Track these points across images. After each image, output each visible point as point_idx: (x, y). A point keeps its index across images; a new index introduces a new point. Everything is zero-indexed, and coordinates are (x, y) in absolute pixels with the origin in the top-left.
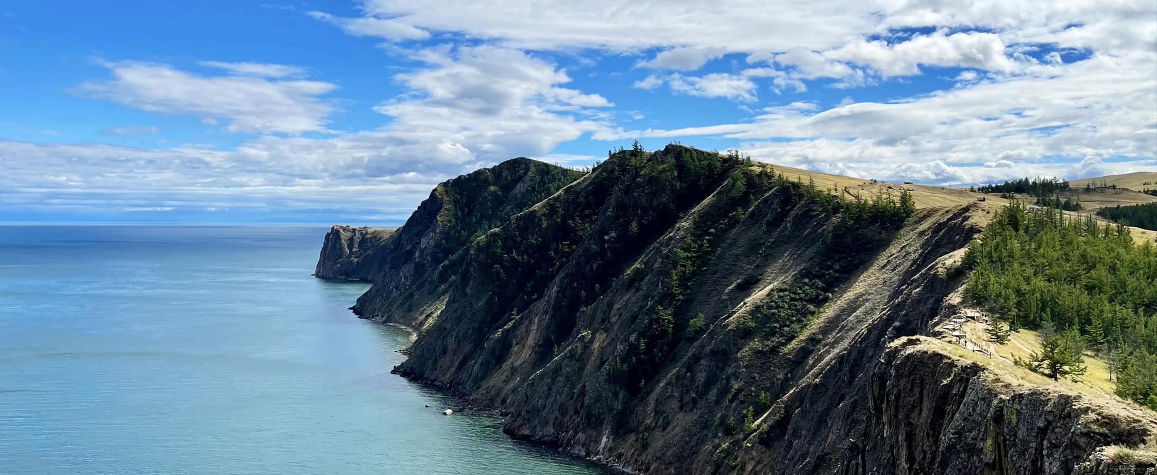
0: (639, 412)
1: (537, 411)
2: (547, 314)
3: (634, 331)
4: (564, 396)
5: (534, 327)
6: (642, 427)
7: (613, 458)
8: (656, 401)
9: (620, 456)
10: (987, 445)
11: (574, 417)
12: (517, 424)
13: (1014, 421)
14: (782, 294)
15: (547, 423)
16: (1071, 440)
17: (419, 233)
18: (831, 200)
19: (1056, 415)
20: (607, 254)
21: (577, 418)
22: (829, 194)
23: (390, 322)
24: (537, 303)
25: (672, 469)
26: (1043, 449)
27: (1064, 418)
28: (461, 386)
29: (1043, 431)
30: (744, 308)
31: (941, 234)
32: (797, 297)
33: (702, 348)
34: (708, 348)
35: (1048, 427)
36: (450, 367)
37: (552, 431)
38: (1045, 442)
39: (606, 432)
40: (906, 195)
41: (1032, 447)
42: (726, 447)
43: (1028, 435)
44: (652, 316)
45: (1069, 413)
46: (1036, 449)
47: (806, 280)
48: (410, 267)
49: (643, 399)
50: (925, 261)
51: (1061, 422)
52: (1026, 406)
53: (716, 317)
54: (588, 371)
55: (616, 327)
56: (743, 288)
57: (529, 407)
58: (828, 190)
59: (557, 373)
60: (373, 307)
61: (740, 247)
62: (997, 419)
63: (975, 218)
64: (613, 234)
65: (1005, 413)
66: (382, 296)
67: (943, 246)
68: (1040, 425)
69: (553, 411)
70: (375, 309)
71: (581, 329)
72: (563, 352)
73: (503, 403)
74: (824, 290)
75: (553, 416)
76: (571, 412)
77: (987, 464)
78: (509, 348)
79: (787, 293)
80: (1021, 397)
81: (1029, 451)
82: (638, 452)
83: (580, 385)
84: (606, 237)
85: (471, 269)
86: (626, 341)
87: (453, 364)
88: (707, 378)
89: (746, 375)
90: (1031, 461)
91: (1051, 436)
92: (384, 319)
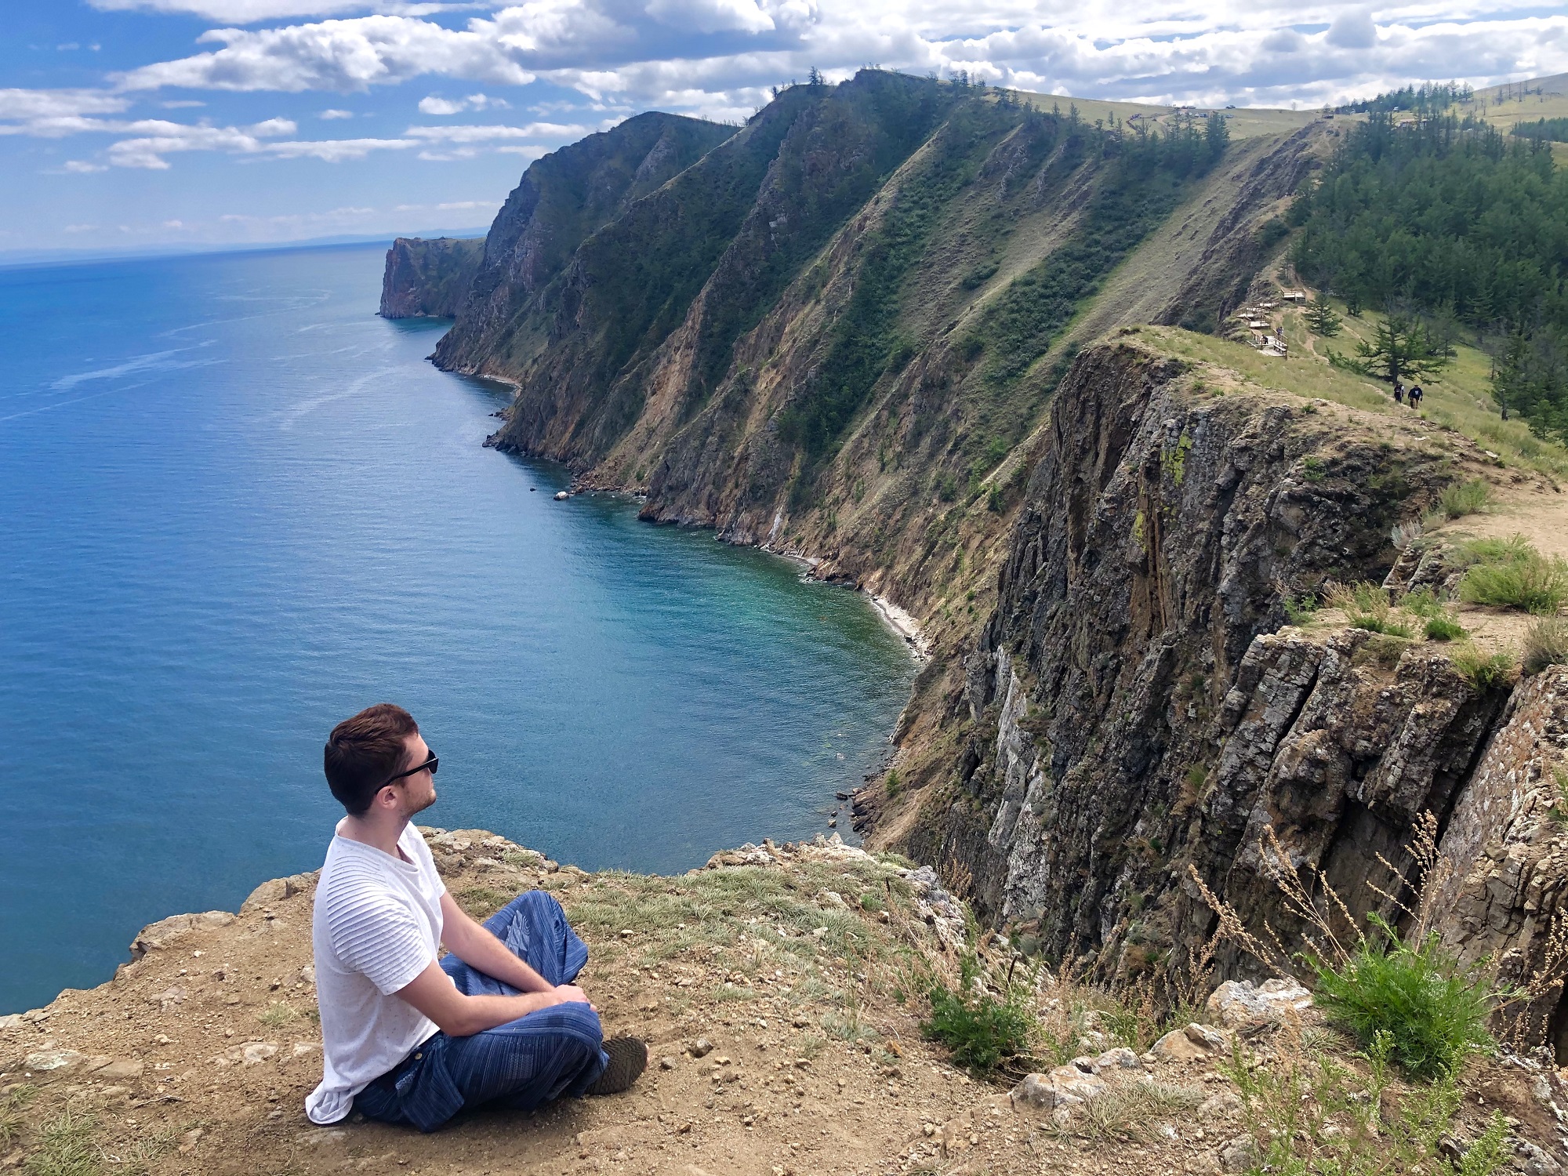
0: (824, 478)
1: (681, 487)
2: (692, 347)
3: (814, 362)
4: (718, 463)
5: (676, 367)
6: (829, 500)
7: (790, 544)
8: (848, 460)
9: (799, 541)
10: (1136, 526)
11: (735, 492)
12: (656, 506)
13: (1179, 474)
14: (1027, 289)
15: (698, 503)
16: (1268, 514)
17: (511, 242)
18: (1102, 138)
19: (1255, 457)
20: (773, 250)
21: (738, 493)
22: (1099, 129)
23: (485, 373)
24: (677, 331)
25: (869, 554)
26: (1222, 534)
27: (1270, 463)
28: (579, 459)
29: (1226, 494)
30: (971, 315)
31: (1262, 176)
32: (1048, 292)
33: (911, 379)
34: (919, 379)
35: (1236, 483)
36: (563, 433)
37: (707, 512)
38: (1226, 519)
39: (780, 509)
40: (1216, 121)
41: (1201, 531)
42: (942, 517)
43: (1201, 503)
44: (840, 338)
45: (1281, 449)
46: (1210, 535)
47: (1063, 265)
48: (503, 292)
49: (829, 460)
50: (1235, 220)
51: (1264, 471)
52: (1203, 440)
53: (932, 333)
54: (751, 427)
55: (788, 359)
56: (972, 286)
57: (672, 482)
58: (1099, 122)
59: (707, 431)
60: (458, 354)
61: (967, 223)
62: (1152, 471)
63: (1316, 147)
64: (783, 219)
65: (1163, 458)
66: (470, 337)
67: (1264, 196)
68: (1220, 480)
69: (705, 485)
70: (461, 357)
71: (740, 366)
72: (715, 401)
73: (639, 478)
74: (1089, 278)
75: (706, 492)
76: (730, 485)
77: (1132, 565)
78: (643, 400)
79: (1034, 287)
80: (1194, 418)
81: (1197, 538)
82: (823, 533)
83: (741, 446)
84: (772, 224)
85: (580, 287)
86: (803, 378)
87: (566, 428)
88: (918, 423)
89: (972, 414)
90: (1197, 562)
91: (1238, 503)
92: (475, 370)
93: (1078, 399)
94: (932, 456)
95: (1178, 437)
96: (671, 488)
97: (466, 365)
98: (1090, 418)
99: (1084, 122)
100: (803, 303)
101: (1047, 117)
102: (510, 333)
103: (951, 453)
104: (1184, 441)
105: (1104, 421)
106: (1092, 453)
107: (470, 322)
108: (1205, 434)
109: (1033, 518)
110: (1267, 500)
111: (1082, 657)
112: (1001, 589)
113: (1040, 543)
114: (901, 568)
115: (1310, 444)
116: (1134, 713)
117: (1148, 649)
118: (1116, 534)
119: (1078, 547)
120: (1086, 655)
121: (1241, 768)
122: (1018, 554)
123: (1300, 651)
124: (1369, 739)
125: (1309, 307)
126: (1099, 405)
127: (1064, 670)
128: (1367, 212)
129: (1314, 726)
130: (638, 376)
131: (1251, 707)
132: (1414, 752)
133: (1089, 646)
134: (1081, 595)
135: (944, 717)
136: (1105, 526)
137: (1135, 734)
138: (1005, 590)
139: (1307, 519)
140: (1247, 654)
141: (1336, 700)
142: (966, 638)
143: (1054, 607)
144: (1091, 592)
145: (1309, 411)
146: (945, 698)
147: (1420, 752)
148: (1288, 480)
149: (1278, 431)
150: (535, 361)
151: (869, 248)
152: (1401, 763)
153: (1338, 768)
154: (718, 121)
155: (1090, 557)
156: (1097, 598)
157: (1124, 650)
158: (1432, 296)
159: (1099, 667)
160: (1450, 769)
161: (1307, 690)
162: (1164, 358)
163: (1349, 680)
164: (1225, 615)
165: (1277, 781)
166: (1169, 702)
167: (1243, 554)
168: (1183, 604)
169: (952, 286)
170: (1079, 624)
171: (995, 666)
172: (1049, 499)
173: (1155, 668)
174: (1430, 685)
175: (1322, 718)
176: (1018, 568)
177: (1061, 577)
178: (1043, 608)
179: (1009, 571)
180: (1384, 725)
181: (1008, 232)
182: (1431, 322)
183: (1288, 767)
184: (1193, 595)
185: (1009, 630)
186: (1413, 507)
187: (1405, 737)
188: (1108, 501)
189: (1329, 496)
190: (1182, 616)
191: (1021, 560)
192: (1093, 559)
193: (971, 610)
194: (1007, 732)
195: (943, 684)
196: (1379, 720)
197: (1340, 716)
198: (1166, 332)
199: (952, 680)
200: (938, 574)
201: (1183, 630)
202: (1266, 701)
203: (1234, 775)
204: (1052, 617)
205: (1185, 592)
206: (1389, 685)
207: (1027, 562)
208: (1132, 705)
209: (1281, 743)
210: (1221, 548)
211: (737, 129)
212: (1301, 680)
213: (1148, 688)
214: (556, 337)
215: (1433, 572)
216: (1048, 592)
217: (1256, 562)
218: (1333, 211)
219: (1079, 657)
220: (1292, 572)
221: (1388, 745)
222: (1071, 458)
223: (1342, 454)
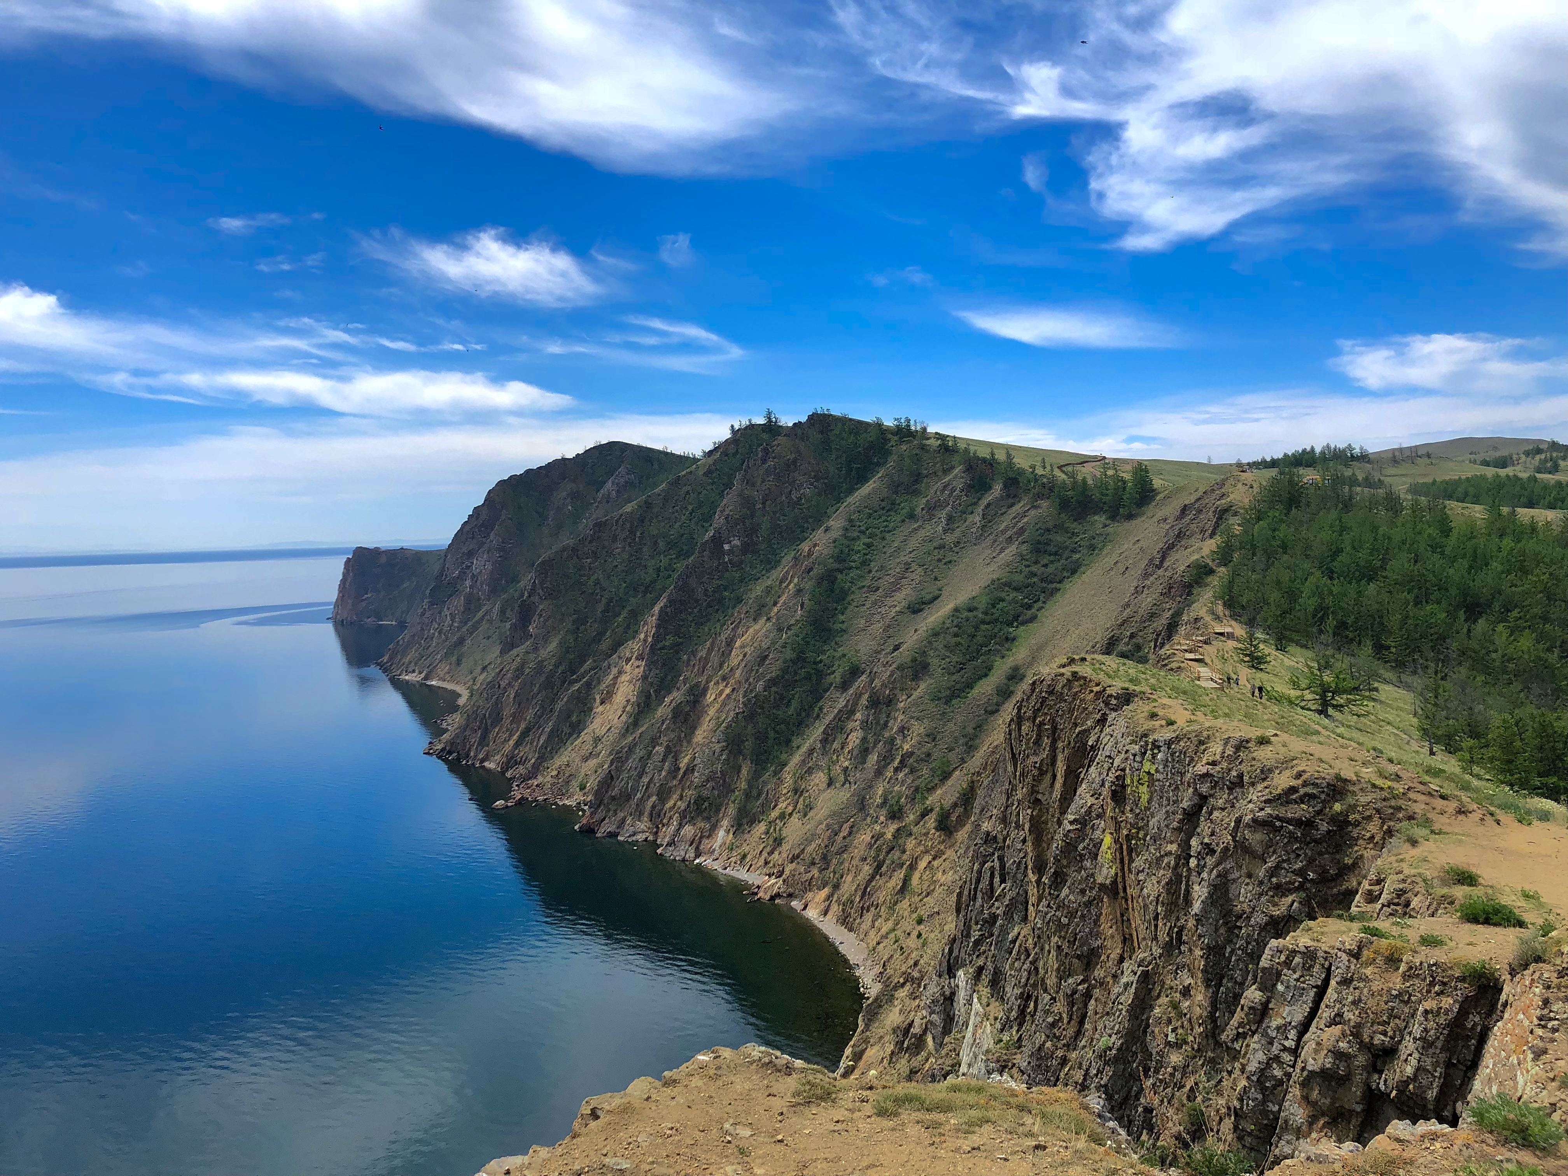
0: (770, 792)
1: (624, 798)
2: (643, 659)
3: (763, 676)
4: (664, 773)
5: (626, 678)
6: (774, 814)
7: (733, 859)
8: (794, 774)
9: (744, 856)
10: (1104, 847)
11: (679, 803)
12: (597, 817)
13: (1145, 798)
14: (970, 614)
15: (641, 814)
16: (1234, 838)
17: (470, 554)
18: (1036, 480)
19: (1216, 782)
20: (727, 570)
21: (682, 805)
22: (1033, 472)
23: (432, 680)
24: (630, 643)
25: (815, 872)
26: (1191, 856)
27: (1230, 789)
28: (521, 767)
29: (1192, 817)
30: (915, 638)
31: (1187, 519)
32: (988, 618)
33: (859, 696)
34: (866, 696)
35: (1201, 808)
36: (506, 741)
37: (649, 824)
38: (1194, 842)
39: (725, 823)
40: (1141, 470)
41: (1170, 853)
42: (889, 836)
43: (1167, 826)
44: (789, 654)
45: (1241, 776)
46: (1178, 858)
47: (1003, 595)
48: (458, 603)
49: (775, 773)
50: (1163, 559)
51: (1226, 796)
52: (1166, 766)
53: (878, 652)
54: (700, 736)
55: (738, 673)
56: (916, 608)
57: (615, 792)
58: (1033, 467)
59: (654, 742)
60: (407, 660)
61: (910, 552)
62: (1119, 795)
63: (1232, 496)
64: (736, 542)
65: (1128, 781)
66: (420, 644)
67: (1189, 537)
68: (1185, 804)
69: (649, 797)
70: (410, 662)
71: (689, 675)
72: (663, 711)
73: (582, 787)
74: (1029, 607)
75: (649, 804)
76: (675, 796)
77: (1102, 886)
78: (591, 709)
79: (975, 613)
80: (1156, 746)
81: (1166, 860)
82: (768, 849)
83: (688, 757)
84: (726, 547)
85: (536, 599)
86: (751, 691)
87: (511, 736)
88: (864, 740)
89: (918, 729)
90: (1167, 884)
91: (1204, 827)
92: (423, 675)
93: (1034, 722)
94: (879, 773)
95: (1141, 762)
96: (613, 798)
97: (414, 671)
98: (1046, 741)
99: (1018, 466)
100: (754, 620)
101: (984, 460)
102: (461, 641)
103: (896, 770)
104: (1147, 766)
105: (1060, 745)
106: (1049, 775)
107: (422, 629)
108: (1167, 760)
109: (989, 839)
110: (1233, 824)
111: (1051, 981)
112: (958, 911)
113: (997, 864)
114: (848, 886)
115: (1265, 773)
116: (1114, 1037)
117: (1122, 972)
118: (1081, 855)
119: (1040, 868)
120: (1055, 980)
121: (1267, 1063)
122: (975, 875)
123: (1310, 955)
124: (1385, 1034)
125: (1238, 640)
126: (1055, 729)
127: (1029, 997)
128: (1286, 557)
129: (1333, 1023)
130: (588, 685)
131: (1271, 1006)
132: (1426, 1044)
133: (1058, 970)
134: (1048, 917)
135: (893, 1053)
136: (1069, 847)
137: (1116, 1060)
138: (963, 913)
139: (1269, 845)
140: (1264, 956)
141: (1350, 998)
142: (916, 964)
143: (1016, 931)
144: (1059, 914)
145: (1263, 741)
146: (894, 1031)
147: (1431, 1044)
148: (1251, 806)
149: (1236, 758)
150: (484, 668)
151: (817, 571)
152: (1416, 1055)
153: (1361, 1060)
154: (677, 452)
155: (1056, 878)
156: (1064, 920)
157: (1096, 973)
158: (1351, 635)
159: (1069, 993)
160: (1458, 1061)
161: (1321, 991)
162: (1116, 686)
163: (1360, 979)
164: (1200, 936)
165: (1305, 1073)
166: (1148, 1026)
167: (1213, 876)
168: (1156, 926)
169: (897, 609)
170: (1047, 947)
171: (953, 994)
172: (1004, 820)
173: (1133, 990)
174: (1432, 984)
175: (1339, 1015)
176: (976, 889)
177: (1022, 899)
178: (1004, 931)
179: (966, 892)
180: (1397, 1021)
181: (950, 562)
182: (1353, 660)
183: (1315, 1059)
184: (1165, 917)
185: (970, 955)
186: (1368, 835)
187: (1417, 1031)
188: (1071, 823)
189: (1289, 821)
190: (1155, 938)
191: (978, 881)
192: (1059, 880)
193: (919, 935)
194: (969, 1065)
195: (891, 1014)
196: (1392, 1016)
197: (1357, 1013)
198: (1112, 662)
199: (901, 1011)
200: (882, 896)
201: (1157, 951)
202: (1285, 1000)
203: (1262, 1071)
204: (1014, 942)
205: (1158, 914)
206: (1396, 982)
207: (984, 884)
208: (1112, 1029)
209: (1304, 1039)
210: (1189, 869)
211: (695, 460)
212: (1317, 979)
213: (1127, 1011)
214: (508, 646)
215: (1399, 896)
216: (1008, 914)
217: (1225, 884)
218: (1254, 554)
219: (1048, 982)
220: (1261, 895)
221: (1402, 1038)
222: (1029, 779)
223: (1300, 782)
